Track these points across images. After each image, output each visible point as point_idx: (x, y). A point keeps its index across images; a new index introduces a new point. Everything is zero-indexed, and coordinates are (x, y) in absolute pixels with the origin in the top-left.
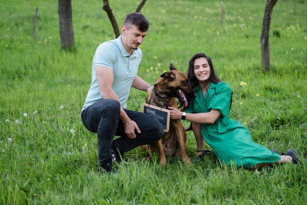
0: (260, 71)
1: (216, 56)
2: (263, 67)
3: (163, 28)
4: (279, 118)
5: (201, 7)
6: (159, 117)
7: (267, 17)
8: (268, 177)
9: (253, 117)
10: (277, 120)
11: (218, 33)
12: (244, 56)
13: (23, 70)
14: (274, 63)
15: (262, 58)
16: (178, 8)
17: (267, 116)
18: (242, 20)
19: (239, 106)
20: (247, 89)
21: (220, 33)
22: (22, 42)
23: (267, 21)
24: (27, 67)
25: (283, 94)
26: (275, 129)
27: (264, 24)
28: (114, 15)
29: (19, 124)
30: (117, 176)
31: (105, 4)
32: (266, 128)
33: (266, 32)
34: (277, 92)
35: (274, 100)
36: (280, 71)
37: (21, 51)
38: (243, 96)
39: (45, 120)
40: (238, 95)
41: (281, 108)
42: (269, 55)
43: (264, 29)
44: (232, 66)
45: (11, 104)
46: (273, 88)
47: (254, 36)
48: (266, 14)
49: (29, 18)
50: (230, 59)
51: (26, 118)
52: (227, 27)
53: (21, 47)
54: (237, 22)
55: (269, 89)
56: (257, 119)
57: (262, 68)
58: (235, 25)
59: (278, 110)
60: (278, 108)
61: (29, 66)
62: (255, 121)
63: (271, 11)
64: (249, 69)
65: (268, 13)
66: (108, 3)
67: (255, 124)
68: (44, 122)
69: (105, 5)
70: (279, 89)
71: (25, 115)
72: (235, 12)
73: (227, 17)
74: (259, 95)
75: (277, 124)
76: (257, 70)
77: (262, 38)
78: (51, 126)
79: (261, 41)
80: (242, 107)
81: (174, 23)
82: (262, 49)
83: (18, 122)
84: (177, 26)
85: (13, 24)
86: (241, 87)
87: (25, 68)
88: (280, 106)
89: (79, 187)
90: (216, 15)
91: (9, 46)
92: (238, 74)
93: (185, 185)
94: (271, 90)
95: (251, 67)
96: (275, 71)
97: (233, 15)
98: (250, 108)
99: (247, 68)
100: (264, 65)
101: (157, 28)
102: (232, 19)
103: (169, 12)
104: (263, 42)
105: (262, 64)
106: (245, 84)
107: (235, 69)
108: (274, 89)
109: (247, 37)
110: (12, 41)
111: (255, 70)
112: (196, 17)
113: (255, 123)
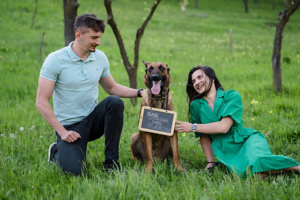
0: (271, 92)
1: (225, 79)
2: (275, 88)
3: (171, 55)
4: (295, 131)
5: (209, 38)
6: (162, 120)
7: (279, 36)
8: (288, 188)
9: (266, 131)
10: (293, 134)
11: (227, 60)
12: (254, 79)
13: (26, 91)
14: (286, 84)
15: (274, 78)
16: (186, 38)
17: (282, 131)
18: (251, 49)
19: (251, 122)
20: (258, 107)
21: (229, 60)
22: (27, 65)
23: (278, 40)
24: (30, 87)
25: (297, 112)
26: (291, 143)
27: (275, 44)
28: (119, 30)
29: (13, 138)
30: (113, 184)
31: (109, 17)
32: (282, 142)
33: (277, 51)
34: (291, 111)
35: (289, 118)
36: (293, 91)
37: (26, 74)
38: (255, 114)
39: (42, 135)
40: (249, 113)
41: (296, 124)
42: (281, 76)
43: (275, 49)
44: (242, 87)
45: (9, 121)
46: (286, 106)
47: (264, 62)
48: (277, 34)
49: (36, 45)
50: (240, 81)
51: (23, 133)
52: (235, 55)
53: (26, 70)
54: (246, 50)
55: (283, 107)
56: (271, 134)
57: (273, 89)
58: (244, 53)
59: (293, 126)
60: (293, 124)
61: (32, 86)
62: (268, 135)
63: (283, 30)
64: (260, 90)
65: (279, 31)
66: (112, 17)
67: (270, 138)
68: (41, 137)
69: (109, 19)
70: (293, 108)
71: (22, 129)
72: (243, 42)
73: (235, 46)
74: (273, 112)
75: (294, 139)
76: (268, 91)
77: (273, 58)
78: (47, 141)
79: (273, 61)
80: (254, 123)
81: (182, 51)
82: (273, 69)
83: (12, 136)
84: (185, 53)
85: (20, 50)
86: (252, 105)
87: (28, 88)
88: (295, 123)
89: (69, 196)
90: (225, 44)
91: (14, 69)
92: (249, 95)
93: (191, 195)
94: (284, 108)
95: (262, 88)
96: (287, 92)
97: (241, 45)
98: (262, 124)
99: (257, 89)
100: (275, 86)
101: (164, 54)
102: (241, 47)
103: (177, 41)
104: (275, 61)
105: (274, 84)
106: (257, 102)
107: (245, 89)
108: (288, 108)
109: (257, 63)
110: (17, 65)
111: (266, 91)
112: (204, 46)
113: (268, 138)
